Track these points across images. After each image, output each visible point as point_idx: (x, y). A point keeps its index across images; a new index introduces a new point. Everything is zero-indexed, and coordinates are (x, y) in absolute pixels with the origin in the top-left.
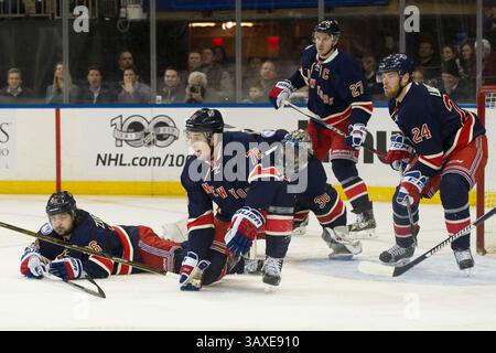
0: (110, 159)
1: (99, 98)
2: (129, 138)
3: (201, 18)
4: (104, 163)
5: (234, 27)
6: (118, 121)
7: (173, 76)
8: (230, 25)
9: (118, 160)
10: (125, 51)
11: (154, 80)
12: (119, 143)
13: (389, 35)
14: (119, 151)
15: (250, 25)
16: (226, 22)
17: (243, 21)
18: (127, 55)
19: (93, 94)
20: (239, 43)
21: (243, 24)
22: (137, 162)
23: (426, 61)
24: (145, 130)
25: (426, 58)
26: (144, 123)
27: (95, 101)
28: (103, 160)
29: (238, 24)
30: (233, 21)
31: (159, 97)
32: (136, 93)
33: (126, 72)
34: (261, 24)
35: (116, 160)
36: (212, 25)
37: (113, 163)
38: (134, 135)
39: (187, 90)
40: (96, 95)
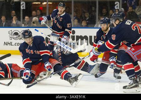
0: (8, 44)
1: (5, 25)
2: (14, 37)
3: (36, 1)
4: (6, 45)
5: (46, 4)
6: (11, 32)
7: (28, 19)
8: (45, 3)
9: (11, 44)
10: (13, 11)
11: (22, 20)
12: (11, 39)
13: (93, 6)
14: (11, 41)
15: (51, 3)
16: (44, 2)
17: (49, 2)
18: (14, 12)
19: (3, 24)
20: (47, 8)
21: (49, 3)
22: (16, 44)
23: (104, 15)
24: (19, 35)
25: (104, 14)
26: (19, 33)
27: (3, 26)
28: (6, 44)
29: (47, 3)
30: (46, 2)
31: (23, 25)
32: (16, 24)
33: (14, 17)
34: (55, 3)
35: (10, 44)
36: (40, 3)
37: (9, 44)
38: (15, 36)
39: (32, 23)
40: (4, 24)
